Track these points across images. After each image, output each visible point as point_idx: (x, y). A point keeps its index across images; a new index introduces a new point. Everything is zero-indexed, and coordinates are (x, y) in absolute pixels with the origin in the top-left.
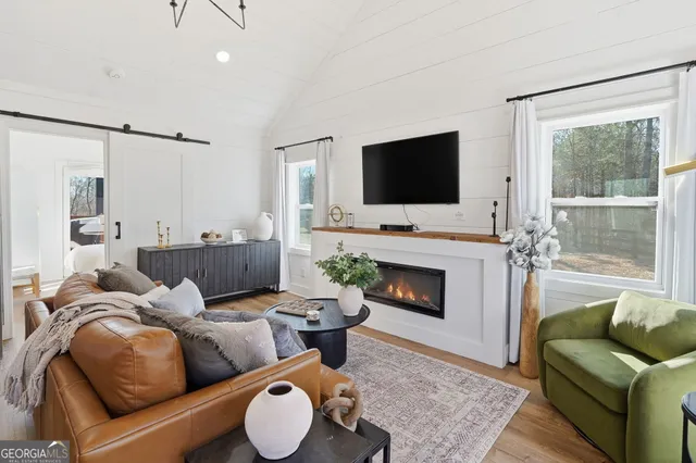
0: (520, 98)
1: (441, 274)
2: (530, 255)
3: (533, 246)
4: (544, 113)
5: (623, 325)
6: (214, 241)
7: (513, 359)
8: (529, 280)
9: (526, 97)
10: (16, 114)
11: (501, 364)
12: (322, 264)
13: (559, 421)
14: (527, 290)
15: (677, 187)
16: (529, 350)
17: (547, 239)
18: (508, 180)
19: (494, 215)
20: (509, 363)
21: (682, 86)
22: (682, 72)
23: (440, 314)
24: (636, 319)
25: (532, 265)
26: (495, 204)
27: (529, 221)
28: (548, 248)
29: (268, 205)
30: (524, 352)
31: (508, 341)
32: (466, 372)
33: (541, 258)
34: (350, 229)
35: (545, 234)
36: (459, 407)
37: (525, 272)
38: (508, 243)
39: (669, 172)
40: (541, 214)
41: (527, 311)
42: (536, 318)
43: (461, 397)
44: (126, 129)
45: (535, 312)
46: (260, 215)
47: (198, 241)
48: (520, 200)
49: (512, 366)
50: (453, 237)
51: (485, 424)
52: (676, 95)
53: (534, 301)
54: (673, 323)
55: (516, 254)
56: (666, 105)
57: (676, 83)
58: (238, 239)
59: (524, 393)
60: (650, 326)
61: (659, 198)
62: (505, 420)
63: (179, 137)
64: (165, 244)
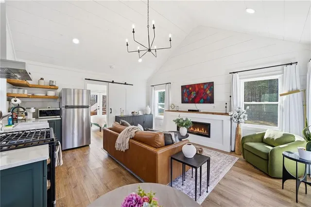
0: (234, 73)
1: (209, 125)
2: (238, 119)
3: (239, 116)
4: (241, 77)
5: (268, 138)
6: (135, 114)
7: (233, 150)
8: (238, 126)
9: (236, 72)
10: (89, 79)
11: (229, 151)
12: (174, 121)
13: (249, 165)
14: (237, 129)
15: (284, 100)
16: (238, 147)
17: (244, 114)
18: (230, 97)
19: (226, 107)
20: (231, 151)
21: (285, 70)
22: (285, 67)
23: (209, 136)
24: (271, 137)
25: (239, 122)
26: (226, 104)
27: (238, 109)
28: (244, 117)
29: (149, 103)
30: (236, 147)
31: (231, 145)
32: (219, 153)
33: (242, 120)
34: (178, 111)
35: (243, 113)
36: (219, 161)
37: (236, 124)
38: (231, 116)
39: (281, 95)
40: (241, 107)
41: (237, 135)
42: (240, 137)
43: (219, 159)
44: (113, 82)
45: (240, 136)
46: (146, 106)
47: (130, 114)
48: (234, 102)
49: (232, 152)
50: (213, 113)
51: (227, 164)
52: (283, 73)
53: (239, 132)
54: (282, 137)
55: (234, 118)
56: (280, 76)
57: (283, 69)
58: (141, 114)
59: (237, 158)
60: (275, 138)
61: (278, 103)
62: (233, 164)
63: (125, 84)
64: (122, 115)
